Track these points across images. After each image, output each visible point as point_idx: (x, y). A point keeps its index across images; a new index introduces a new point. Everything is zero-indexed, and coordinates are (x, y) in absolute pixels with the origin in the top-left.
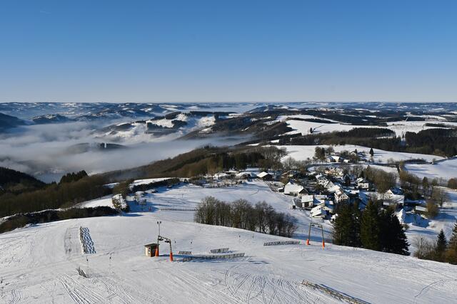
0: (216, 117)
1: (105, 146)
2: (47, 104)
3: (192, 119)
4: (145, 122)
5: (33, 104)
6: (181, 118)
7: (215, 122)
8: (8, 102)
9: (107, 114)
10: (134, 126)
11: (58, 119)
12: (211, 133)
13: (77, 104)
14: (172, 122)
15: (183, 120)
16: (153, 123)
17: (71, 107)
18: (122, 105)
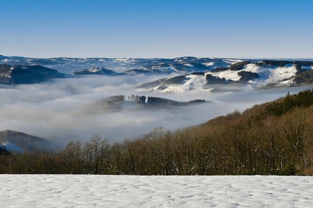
0: (298, 68)
1: (146, 101)
2: (97, 59)
3: (265, 69)
4: (203, 74)
5: (82, 59)
6: (251, 68)
7: (297, 73)
8: (57, 57)
9: (159, 68)
10: (188, 79)
11: (103, 72)
12: (293, 85)
13: (130, 59)
14: (239, 74)
15: (253, 72)
16: (214, 74)
17: (123, 62)
18: (179, 59)
